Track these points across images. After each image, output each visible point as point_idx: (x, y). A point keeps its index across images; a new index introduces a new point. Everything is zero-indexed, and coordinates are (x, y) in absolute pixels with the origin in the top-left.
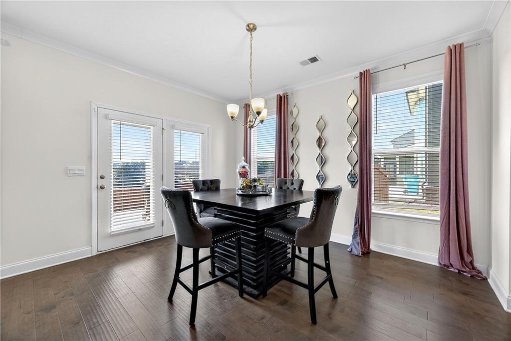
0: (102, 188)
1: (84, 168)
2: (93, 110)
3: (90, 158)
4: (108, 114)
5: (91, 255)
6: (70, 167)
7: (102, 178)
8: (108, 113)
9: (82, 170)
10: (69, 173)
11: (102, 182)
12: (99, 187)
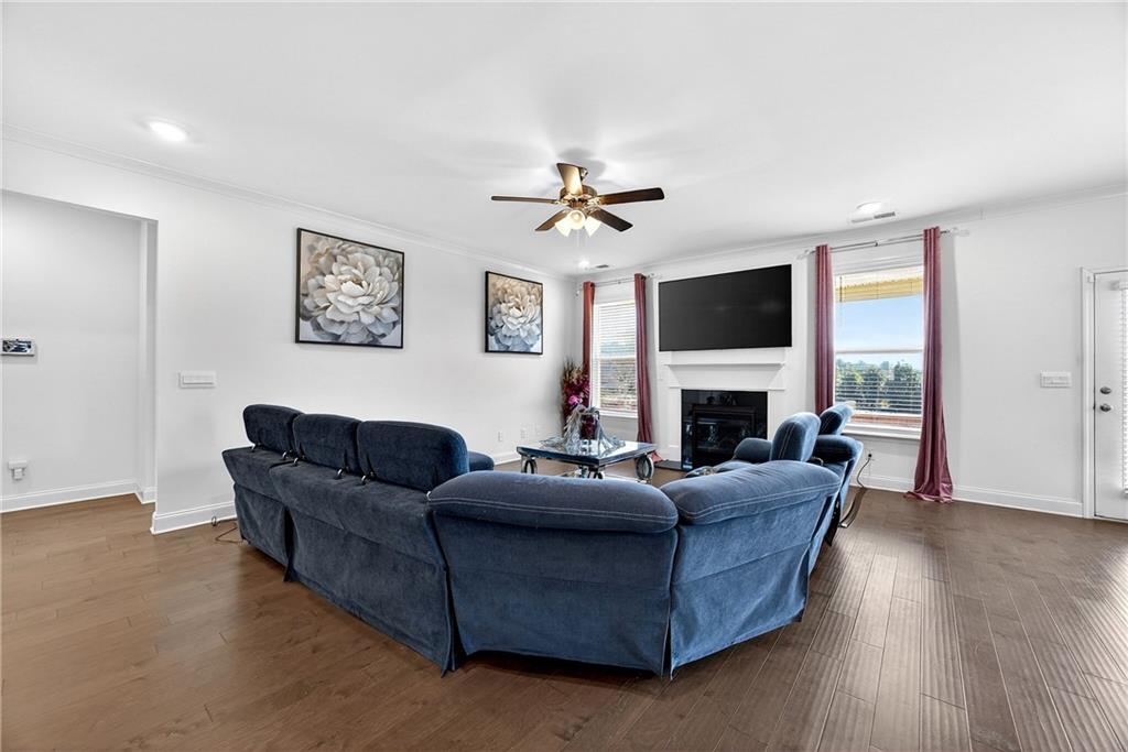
0: (1105, 409)
1: (1069, 374)
2: (1085, 280)
3: (1081, 360)
4: (1118, 282)
5: (1081, 516)
6: (1045, 374)
7: (1105, 391)
8: (1117, 279)
9: (1066, 378)
10: (1044, 384)
11: (1102, 400)
12: (1098, 406)
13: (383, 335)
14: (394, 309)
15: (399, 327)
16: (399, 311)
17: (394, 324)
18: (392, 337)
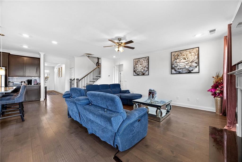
13: (145, 73)
14: (147, 68)
15: (148, 71)
16: (148, 68)
17: (147, 71)
18: (147, 73)
